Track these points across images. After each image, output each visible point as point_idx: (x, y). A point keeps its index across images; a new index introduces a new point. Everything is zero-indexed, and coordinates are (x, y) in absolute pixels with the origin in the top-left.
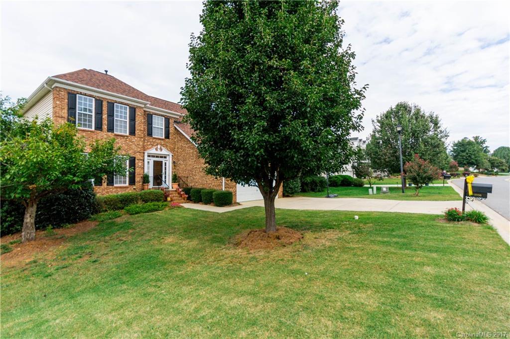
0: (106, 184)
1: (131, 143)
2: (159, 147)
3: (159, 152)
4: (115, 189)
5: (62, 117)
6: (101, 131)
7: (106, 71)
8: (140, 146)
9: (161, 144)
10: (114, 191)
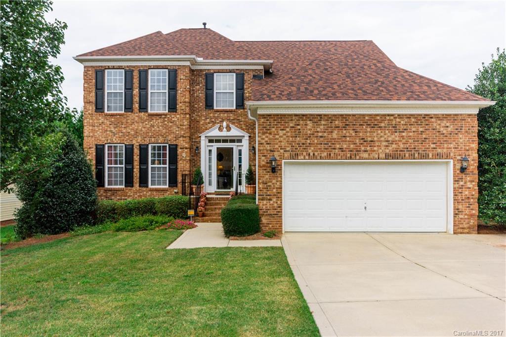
0: (138, 184)
1: (171, 124)
2: (225, 124)
3: (225, 133)
4: (150, 193)
5: (90, 102)
6: (132, 112)
7: (205, 24)
8: (184, 127)
9: (229, 120)
10: (148, 194)
